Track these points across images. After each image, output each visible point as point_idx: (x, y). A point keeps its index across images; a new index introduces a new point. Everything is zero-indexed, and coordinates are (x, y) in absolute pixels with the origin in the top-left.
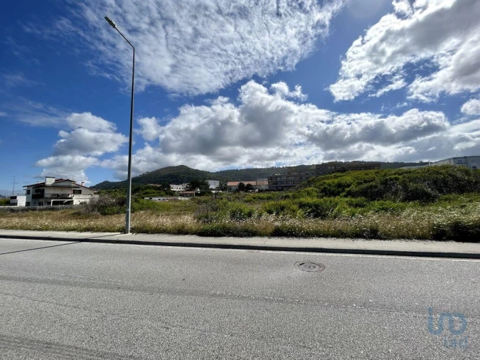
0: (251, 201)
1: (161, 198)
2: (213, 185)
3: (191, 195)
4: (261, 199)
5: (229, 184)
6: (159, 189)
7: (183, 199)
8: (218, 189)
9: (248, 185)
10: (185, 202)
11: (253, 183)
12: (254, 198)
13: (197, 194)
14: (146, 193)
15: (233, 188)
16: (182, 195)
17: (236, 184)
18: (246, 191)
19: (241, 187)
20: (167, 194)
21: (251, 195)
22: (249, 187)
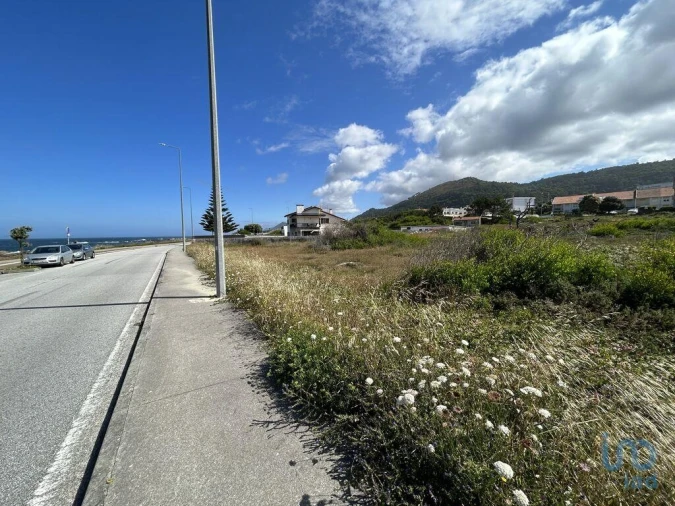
0: (610, 233)
1: (424, 228)
2: (519, 205)
3: (473, 222)
4: (647, 228)
5: (556, 201)
6: (426, 214)
7: (457, 229)
8: (529, 211)
9: (607, 200)
10: (459, 234)
11: (623, 196)
12: (621, 227)
13: (484, 221)
14: (405, 221)
15: (565, 208)
16: (458, 223)
17: (576, 199)
18: (602, 214)
19: (588, 205)
20: (434, 221)
21: (611, 221)
22: (610, 205)
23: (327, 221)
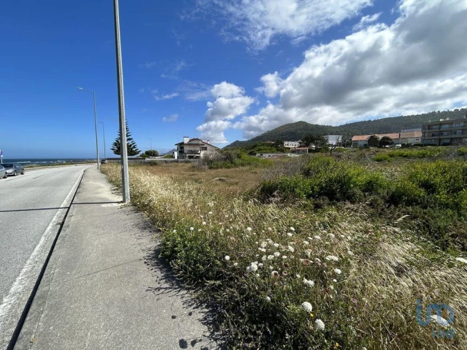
0: (385, 159)
1: (271, 155)
2: (332, 140)
3: (304, 151)
4: (406, 156)
5: (354, 138)
6: (273, 145)
7: (293, 155)
8: (339, 144)
9: (384, 138)
10: (294, 158)
11: (393, 136)
12: (391, 156)
13: (310, 151)
14: (259, 150)
15: (360, 143)
16: (293, 152)
17: (366, 137)
18: (380, 147)
19: (373, 142)
20: (278, 150)
21: (387, 151)
22: (385, 142)
23: (206, 149)
